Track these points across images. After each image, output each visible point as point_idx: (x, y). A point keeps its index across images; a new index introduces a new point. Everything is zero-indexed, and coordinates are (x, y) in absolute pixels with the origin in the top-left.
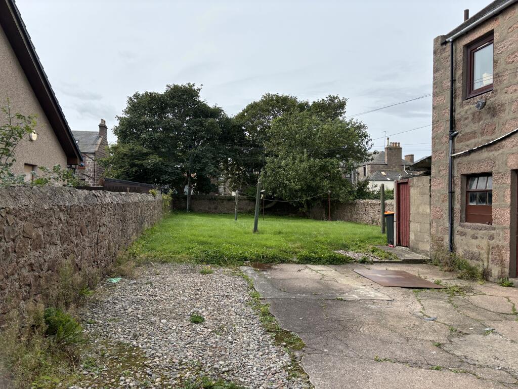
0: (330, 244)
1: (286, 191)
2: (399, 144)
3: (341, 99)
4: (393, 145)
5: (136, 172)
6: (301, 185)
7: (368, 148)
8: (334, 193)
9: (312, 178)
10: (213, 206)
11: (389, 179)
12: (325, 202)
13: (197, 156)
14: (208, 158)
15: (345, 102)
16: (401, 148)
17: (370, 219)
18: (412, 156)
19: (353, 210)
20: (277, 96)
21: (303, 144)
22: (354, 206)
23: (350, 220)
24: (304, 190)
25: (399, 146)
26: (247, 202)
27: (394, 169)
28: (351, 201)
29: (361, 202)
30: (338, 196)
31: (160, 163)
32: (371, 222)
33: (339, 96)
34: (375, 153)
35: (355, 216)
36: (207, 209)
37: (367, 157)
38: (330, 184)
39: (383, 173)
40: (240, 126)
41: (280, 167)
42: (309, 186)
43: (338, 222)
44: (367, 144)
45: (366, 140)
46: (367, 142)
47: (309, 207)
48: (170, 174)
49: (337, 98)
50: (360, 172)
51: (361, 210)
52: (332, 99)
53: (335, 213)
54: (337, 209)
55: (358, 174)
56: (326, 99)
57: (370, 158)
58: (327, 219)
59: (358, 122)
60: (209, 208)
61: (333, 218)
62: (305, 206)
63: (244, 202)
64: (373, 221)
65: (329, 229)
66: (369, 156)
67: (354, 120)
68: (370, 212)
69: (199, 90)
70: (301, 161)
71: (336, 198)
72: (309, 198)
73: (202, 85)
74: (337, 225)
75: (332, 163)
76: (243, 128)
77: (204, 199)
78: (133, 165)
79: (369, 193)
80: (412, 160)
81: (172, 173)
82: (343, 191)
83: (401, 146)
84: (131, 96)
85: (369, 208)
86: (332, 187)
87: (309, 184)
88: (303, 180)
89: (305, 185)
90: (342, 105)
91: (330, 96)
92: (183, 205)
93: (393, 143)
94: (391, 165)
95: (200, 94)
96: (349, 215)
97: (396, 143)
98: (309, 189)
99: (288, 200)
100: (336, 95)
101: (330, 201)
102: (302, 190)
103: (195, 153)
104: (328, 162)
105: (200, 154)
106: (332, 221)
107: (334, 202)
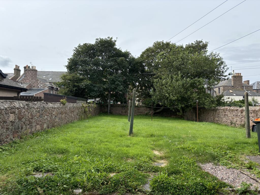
0: (197, 154)
1: (167, 102)
2: (240, 74)
3: (204, 42)
4: (237, 75)
5: (76, 90)
6: (177, 97)
7: (224, 71)
8: (201, 102)
9: (185, 92)
10: (124, 111)
11: (235, 95)
12: (195, 108)
13: (112, 80)
14: (119, 81)
15: (207, 44)
16: (242, 76)
17: (229, 121)
18: (248, 81)
19: (215, 114)
20: (163, 43)
21: (178, 69)
22: (216, 112)
23: (213, 122)
24: (179, 100)
25: (240, 75)
26: (145, 108)
27: (238, 89)
28: (213, 108)
29: (221, 108)
30: (204, 104)
31: (90, 85)
32: (229, 124)
33: (203, 41)
34: (229, 74)
35: (217, 119)
36: (120, 112)
37: (224, 77)
38: (198, 95)
39: (231, 91)
40: (141, 63)
41: (163, 85)
42: (183, 97)
43: (204, 123)
44: (223, 69)
45: (222, 66)
46: (223, 68)
47: (183, 112)
48: (96, 91)
49: (201, 42)
50: (216, 91)
51: (222, 115)
52: (198, 43)
53: (202, 116)
54: (203, 113)
55: (215, 92)
56: (194, 43)
57: (226, 78)
58: (196, 121)
59: (217, 53)
60: (122, 112)
61: (200, 120)
62: (181, 111)
63: (143, 108)
64: (232, 123)
65: (197, 131)
66: (225, 76)
67: (214, 53)
68: (229, 116)
69: (115, 41)
70: (177, 81)
71: (202, 106)
72: (183, 106)
73: (117, 38)
74: (204, 126)
75: (199, 81)
76: (144, 64)
77: (119, 106)
78: (74, 86)
79: (224, 103)
80: (248, 83)
81: (97, 91)
82: (208, 100)
83: (242, 75)
84: (77, 46)
85: (227, 113)
86: (199, 98)
87: (183, 96)
88: (178, 93)
89: (180, 96)
90: (205, 46)
91: (197, 41)
92: (106, 110)
93: (237, 73)
94: (236, 86)
95: (116, 43)
96: (212, 117)
97: (239, 74)
98: (183, 99)
99: (169, 107)
100: (200, 40)
101: (198, 108)
102: (178, 100)
103: (111, 78)
104: (196, 80)
105: (114, 79)
106: (200, 122)
107: (201, 108)
